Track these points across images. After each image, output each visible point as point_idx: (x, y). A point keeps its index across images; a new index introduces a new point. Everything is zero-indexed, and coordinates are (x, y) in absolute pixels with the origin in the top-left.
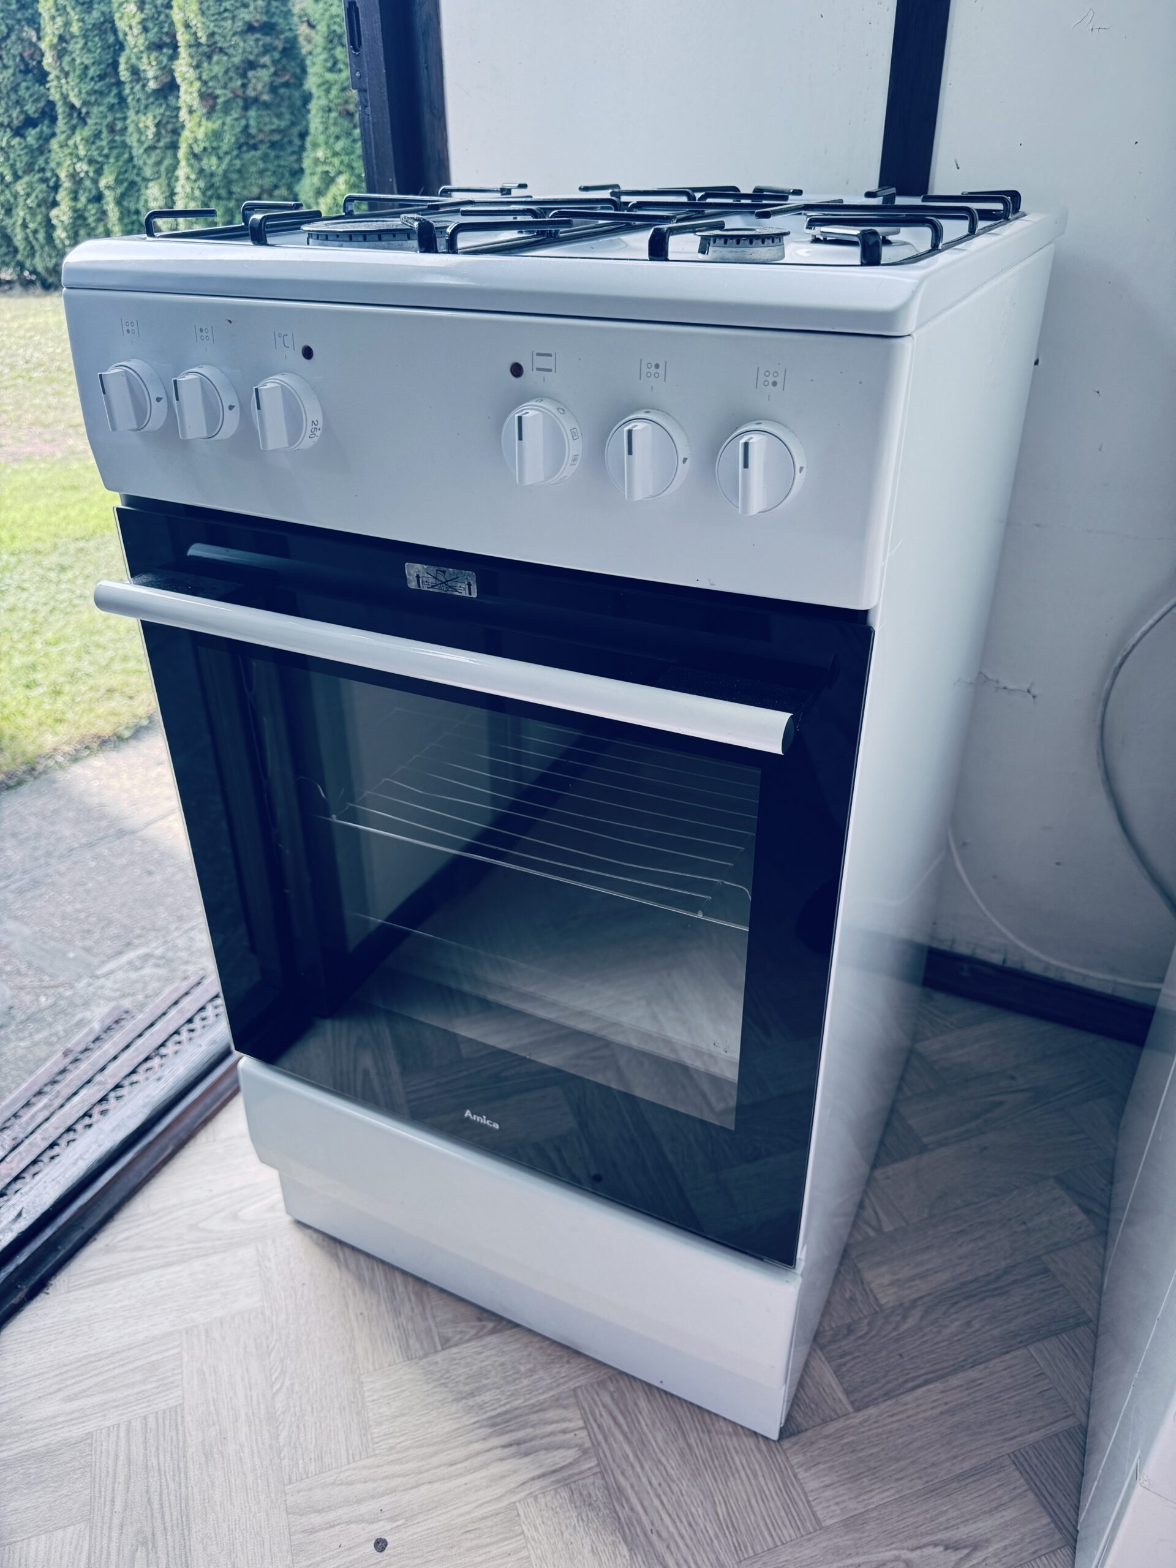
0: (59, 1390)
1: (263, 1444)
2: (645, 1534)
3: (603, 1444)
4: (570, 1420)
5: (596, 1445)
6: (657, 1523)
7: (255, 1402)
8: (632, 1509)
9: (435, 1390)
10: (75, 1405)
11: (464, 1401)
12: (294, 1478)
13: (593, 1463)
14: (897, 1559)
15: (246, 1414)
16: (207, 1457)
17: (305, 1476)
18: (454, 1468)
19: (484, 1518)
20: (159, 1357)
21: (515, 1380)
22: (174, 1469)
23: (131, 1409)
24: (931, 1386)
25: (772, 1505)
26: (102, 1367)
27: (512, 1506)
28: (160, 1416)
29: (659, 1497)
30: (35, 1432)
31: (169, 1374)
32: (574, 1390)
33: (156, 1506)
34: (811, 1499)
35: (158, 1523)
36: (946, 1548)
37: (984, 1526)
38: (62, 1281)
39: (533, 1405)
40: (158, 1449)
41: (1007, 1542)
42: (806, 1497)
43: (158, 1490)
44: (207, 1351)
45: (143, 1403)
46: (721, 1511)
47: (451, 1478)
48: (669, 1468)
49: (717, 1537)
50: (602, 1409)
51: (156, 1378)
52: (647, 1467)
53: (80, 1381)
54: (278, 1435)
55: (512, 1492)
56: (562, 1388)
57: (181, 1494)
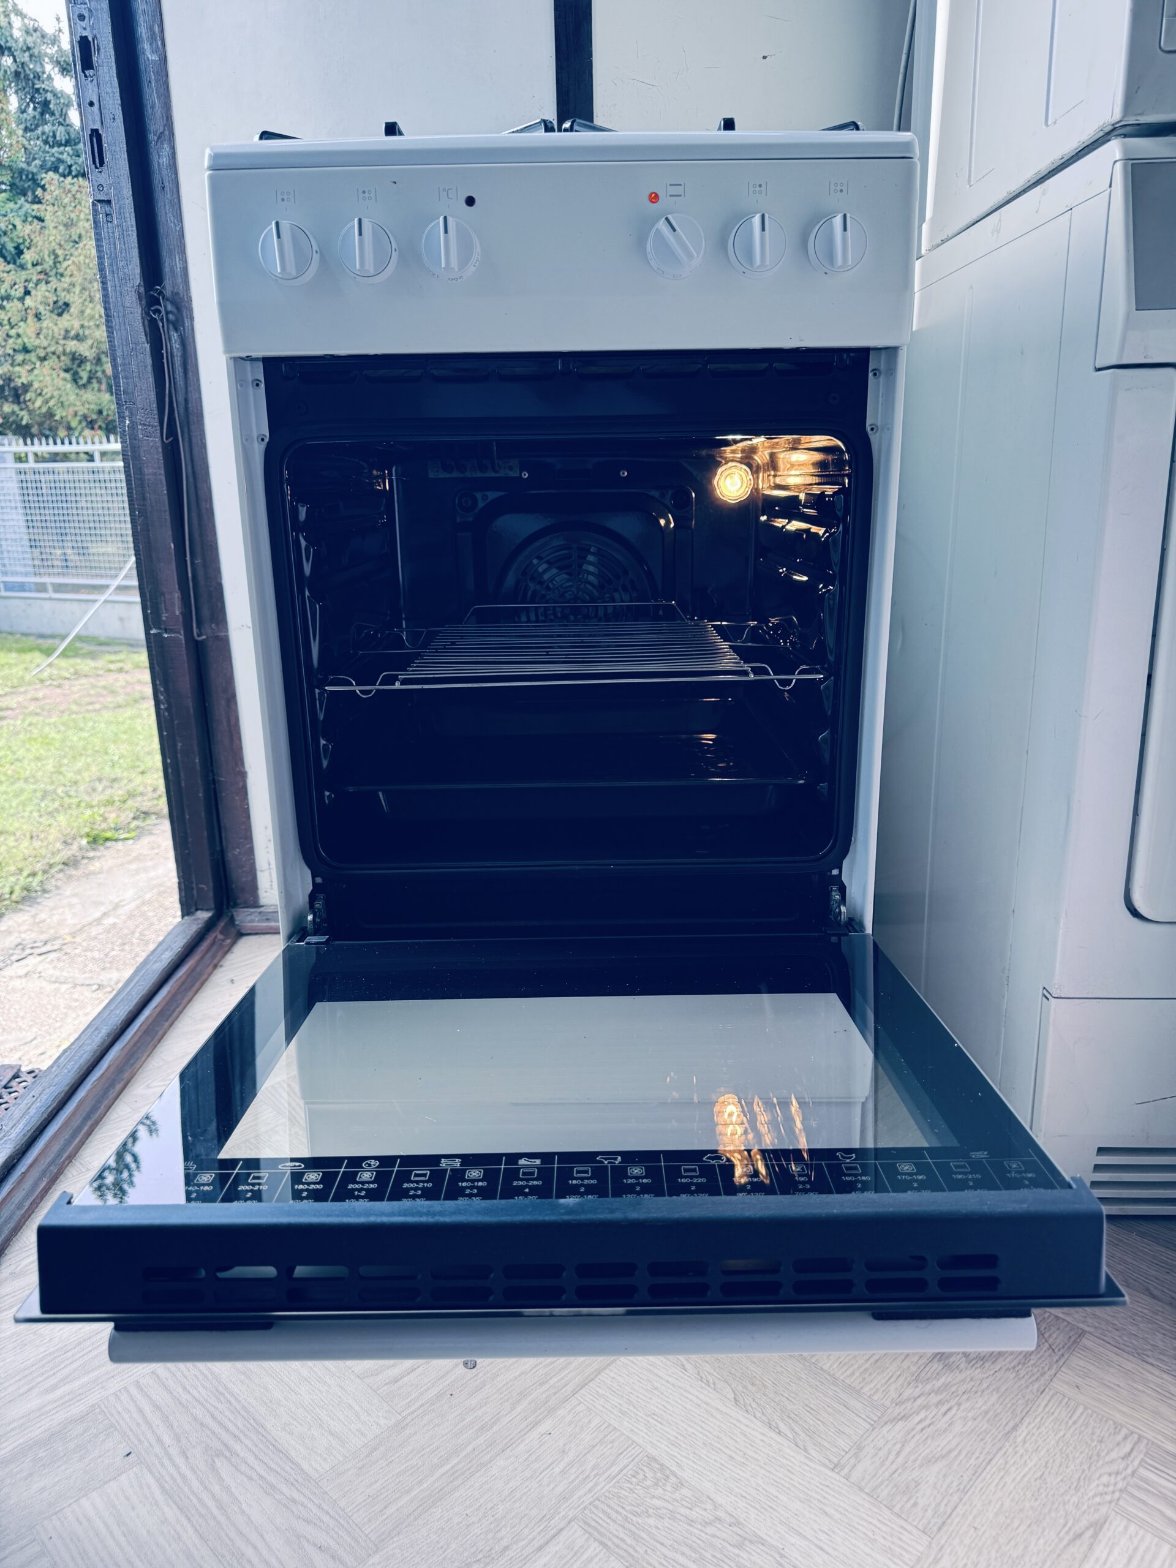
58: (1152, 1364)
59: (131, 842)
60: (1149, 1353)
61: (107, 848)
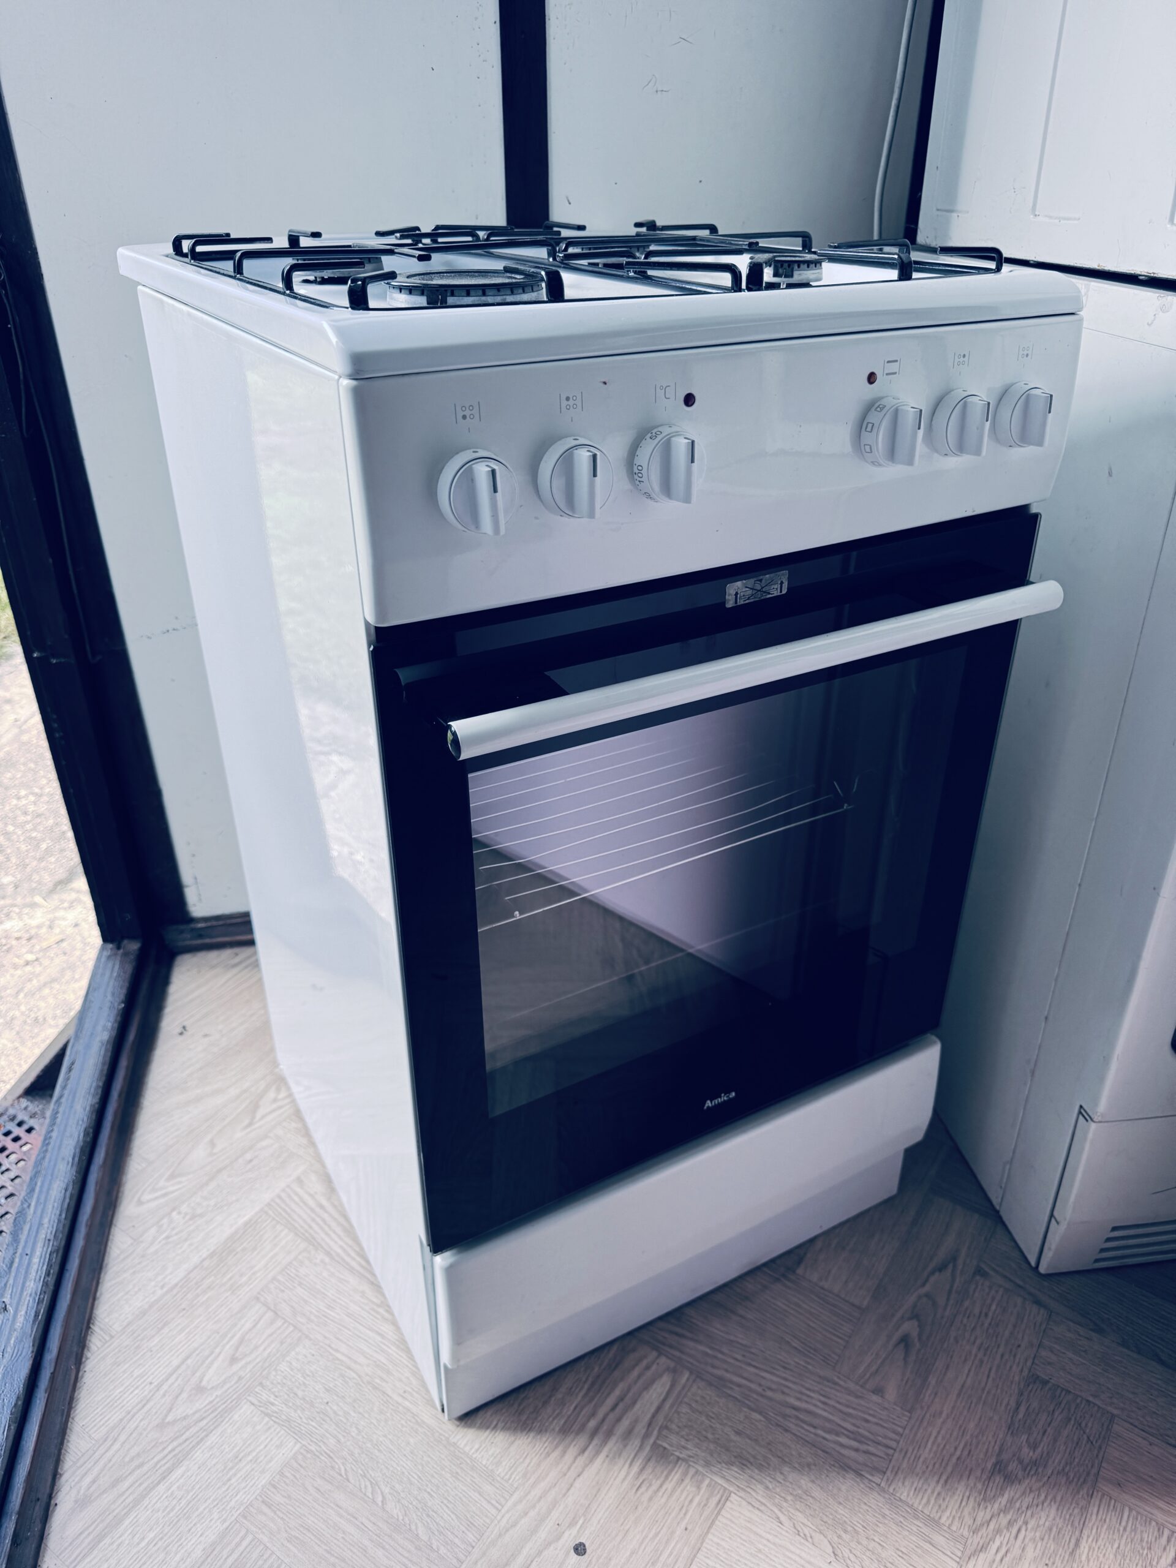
2: (762, 1396)
3: (684, 1357)
5: (678, 1361)
6: (763, 1382)
8: (739, 1386)
13: (686, 1375)
15: (370, 1540)
17: (471, 1549)
20: (235, 1556)
25: (824, 1317)
27: (656, 1445)
29: (750, 1365)
34: (843, 1296)
36: (940, 1271)
37: (949, 1243)
41: (967, 1243)
42: (838, 1296)
44: (282, 1518)
46: (796, 1343)
47: (591, 1462)
48: (740, 1341)
49: (808, 1363)
52: (725, 1350)
54: (417, 1535)
55: (646, 1436)
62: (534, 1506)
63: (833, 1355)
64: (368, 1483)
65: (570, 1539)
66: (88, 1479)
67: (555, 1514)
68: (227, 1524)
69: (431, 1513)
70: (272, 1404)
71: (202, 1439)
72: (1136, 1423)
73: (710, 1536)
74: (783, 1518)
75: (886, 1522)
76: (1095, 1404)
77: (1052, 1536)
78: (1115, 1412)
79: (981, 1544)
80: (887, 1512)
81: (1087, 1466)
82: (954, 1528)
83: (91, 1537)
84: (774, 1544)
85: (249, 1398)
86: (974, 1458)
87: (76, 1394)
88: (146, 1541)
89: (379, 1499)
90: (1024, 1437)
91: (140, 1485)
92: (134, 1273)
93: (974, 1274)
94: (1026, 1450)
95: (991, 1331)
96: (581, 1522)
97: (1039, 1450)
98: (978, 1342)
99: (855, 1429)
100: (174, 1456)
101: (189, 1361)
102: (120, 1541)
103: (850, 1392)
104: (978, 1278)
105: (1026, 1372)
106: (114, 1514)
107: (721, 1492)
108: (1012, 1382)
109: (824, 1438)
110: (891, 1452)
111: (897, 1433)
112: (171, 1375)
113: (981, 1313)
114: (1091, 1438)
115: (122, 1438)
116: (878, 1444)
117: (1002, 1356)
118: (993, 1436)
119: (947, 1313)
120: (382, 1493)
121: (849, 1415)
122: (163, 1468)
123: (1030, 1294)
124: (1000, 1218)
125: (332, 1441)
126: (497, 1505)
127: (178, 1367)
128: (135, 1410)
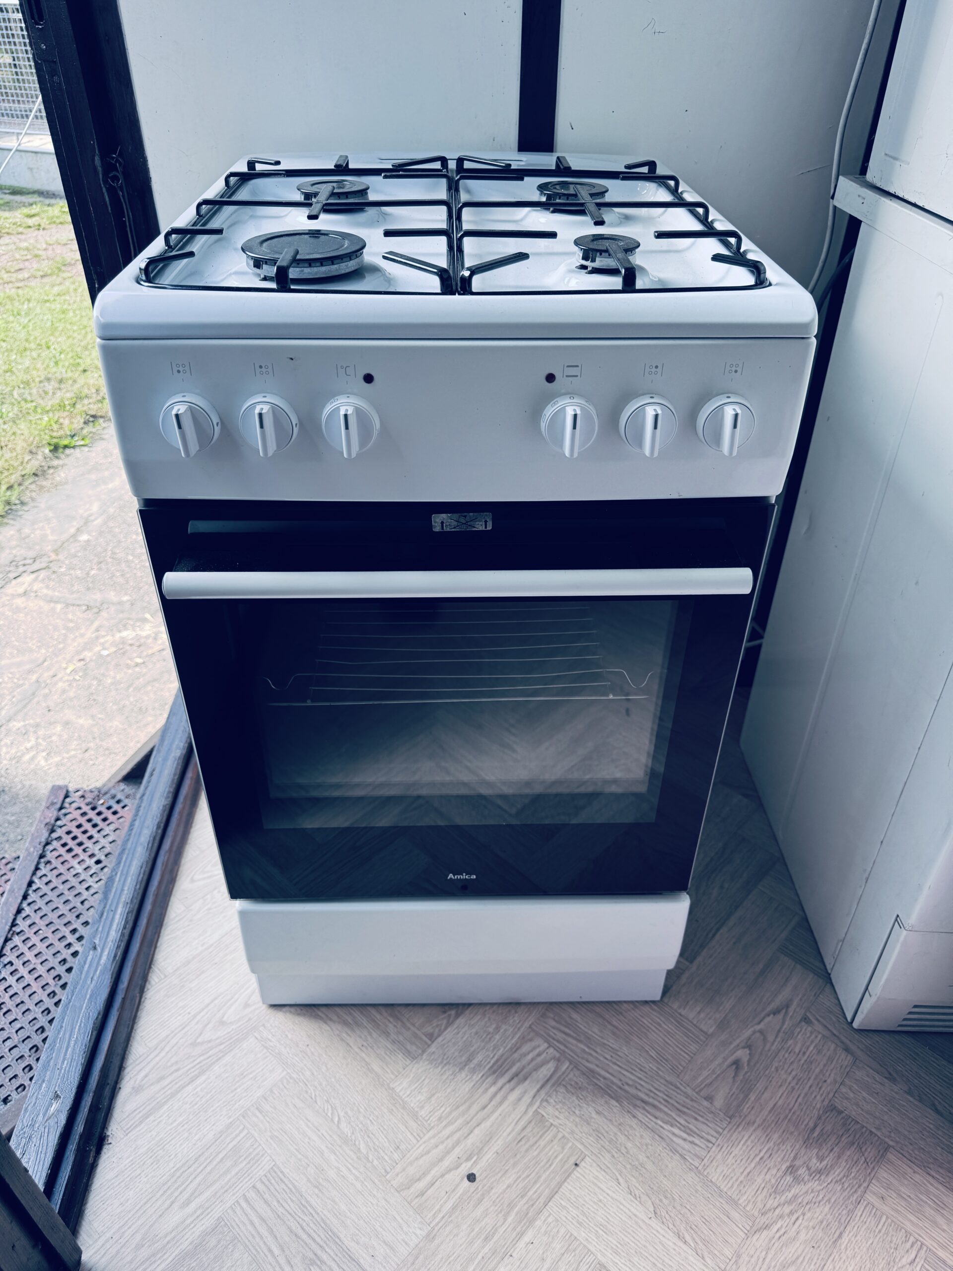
0: (173, 1203)
1: (352, 1159)
2: (620, 1088)
3: (566, 1050)
4: (539, 1046)
5: (563, 1053)
6: (623, 1078)
7: (328, 1137)
8: (605, 1078)
9: (444, 1070)
10: (193, 1206)
11: (467, 1067)
12: (388, 1169)
13: (567, 1064)
14: (754, 1032)
15: (327, 1147)
16: (318, 1188)
17: (394, 1164)
18: (486, 1110)
19: (524, 1129)
20: (234, 1143)
21: (490, 1039)
22: (300, 1207)
23: (240, 1186)
24: (721, 931)
25: (678, 1037)
26: (195, 1171)
27: (536, 1112)
28: (264, 1179)
29: (615, 1064)
30: (176, 1239)
31: (251, 1150)
32: (530, 1027)
33: (304, 1236)
34: (695, 1023)
35: (314, 1246)
36: (774, 1014)
37: (786, 993)
38: (114, 1129)
39: (511, 1048)
40: (278, 1202)
41: (800, 996)
42: (692, 1022)
43: (298, 1226)
44: (268, 1122)
45: (245, 1178)
46: (653, 1053)
47: (489, 1116)
48: (611, 1045)
49: (659, 1069)
50: (554, 1031)
51: (243, 1158)
52: (599, 1050)
53: (185, 1189)
54: (359, 1149)
55: (530, 1105)
56: (522, 1030)
57: (316, 1220)
58: (933, 1177)
59: (86, 449)
60: (931, 1166)
61: (68, 456)
62: (442, 1142)
63: (680, 1067)
64: (330, 1107)
65: (465, 1169)
66: (143, 1074)
67: (457, 1151)
68: (231, 1120)
69: (371, 1135)
70: (271, 1041)
71: (220, 1058)
72: (906, 1155)
73: (566, 1184)
74: (621, 1180)
75: (697, 1195)
76: (876, 1135)
77: (822, 1227)
78: (891, 1143)
79: (766, 1224)
80: (700, 1189)
81: (860, 1180)
82: (748, 1208)
83: (141, 1114)
84: (612, 1198)
85: (255, 1034)
86: (773, 1161)
87: (139, 1013)
88: (177, 1123)
89: (336, 1120)
90: (815, 1151)
91: (176, 1083)
92: (184, 932)
93: (801, 1021)
94: (814, 1161)
95: (805, 1066)
96: (475, 1158)
97: (825, 1163)
98: (794, 1073)
99: (687, 1124)
100: (201, 1067)
101: (216, 1002)
102: (159, 1120)
103: (688, 1096)
104: (803, 1023)
105: (826, 1103)
106: (158, 1101)
107: (579, 1154)
108: (814, 1108)
109: (661, 1127)
110: (710, 1145)
111: (717, 1132)
112: (203, 1009)
113: (800, 1051)
114: (868, 1160)
115: (167, 1049)
116: (702, 1138)
117: (810, 1087)
118: (791, 1146)
119: (774, 1047)
120: (339, 1116)
121: (684, 1113)
122: (193, 1074)
123: (842, 1042)
124: (830, 979)
125: (308, 1073)
126: (417, 1137)
127: (209, 1005)
128: (177, 1031)
